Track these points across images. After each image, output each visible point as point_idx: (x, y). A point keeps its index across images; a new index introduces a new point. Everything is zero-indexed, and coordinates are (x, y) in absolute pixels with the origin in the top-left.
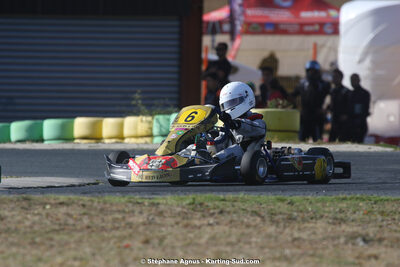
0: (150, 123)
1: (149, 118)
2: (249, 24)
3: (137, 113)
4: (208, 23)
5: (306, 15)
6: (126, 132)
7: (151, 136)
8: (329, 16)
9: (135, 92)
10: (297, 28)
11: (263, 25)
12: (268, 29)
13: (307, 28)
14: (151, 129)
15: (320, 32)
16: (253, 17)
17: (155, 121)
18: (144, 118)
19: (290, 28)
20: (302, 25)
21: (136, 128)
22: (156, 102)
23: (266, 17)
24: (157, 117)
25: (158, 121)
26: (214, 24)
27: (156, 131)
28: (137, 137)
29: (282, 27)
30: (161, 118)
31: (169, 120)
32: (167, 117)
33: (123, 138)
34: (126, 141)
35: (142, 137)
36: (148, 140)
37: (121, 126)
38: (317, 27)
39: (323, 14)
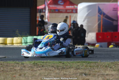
0: (21, 39)
1: (21, 38)
2: (51, 10)
3: (17, 36)
4: (38, 9)
5: (68, 7)
6: (14, 42)
7: (22, 43)
8: (74, 7)
9: (16, 30)
10: (65, 11)
11: (55, 10)
12: (56, 11)
13: (68, 11)
14: (22, 41)
15: (72, 12)
16: (52, 7)
17: (23, 39)
18: (19, 38)
19: (63, 11)
20: (66, 10)
21: (17, 41)
22: (23, 33)
23: (56, 8)
24: (23, 37)
25: (23, 38)
26: (40, 10)
28: (17, 43)
29: (61, 11)
30: (24, 38)
31: (27, 38)
32: (26, 37)
33: (13, 44)
34: (14, 45)
35: (19, 43)
36: (21, 44)
37: (13, 40)
38: (71, 11)
39: (73, 7)
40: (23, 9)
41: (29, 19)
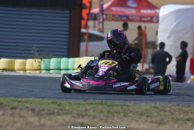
0: (40, 62)
1: (39, 60)
2: (114, 16)
3: (33, 58)
4: (92, 14)
5: (143, 12)
6: (27, 67)
7: (40, 70)
8: (155, 13)
11: (121, 16)
13: (144, 19)
14: (40, 66)
15: (151, 21)
16: (116, 11)
17: (42, 62)
18: (37, 60)
20: (141, 17)
21: (32, 65)
22: (44, 53)
23: (123, 12)
24: (44, 59)
25: (44, 61)
26: (95, 15)
27: (43, 67)
28: (32, 70)
29: (131, 18)
30: (46, 60)
31: (50, 62)
32: (49, 60)
33: (25, 71)
34: (27, 72)
35: (35, 70)
36: (38, 72)
37: (25, 64)
38: (149, 19)
39: (152, 12)
40: (57, 11)
41: (67, 29)
